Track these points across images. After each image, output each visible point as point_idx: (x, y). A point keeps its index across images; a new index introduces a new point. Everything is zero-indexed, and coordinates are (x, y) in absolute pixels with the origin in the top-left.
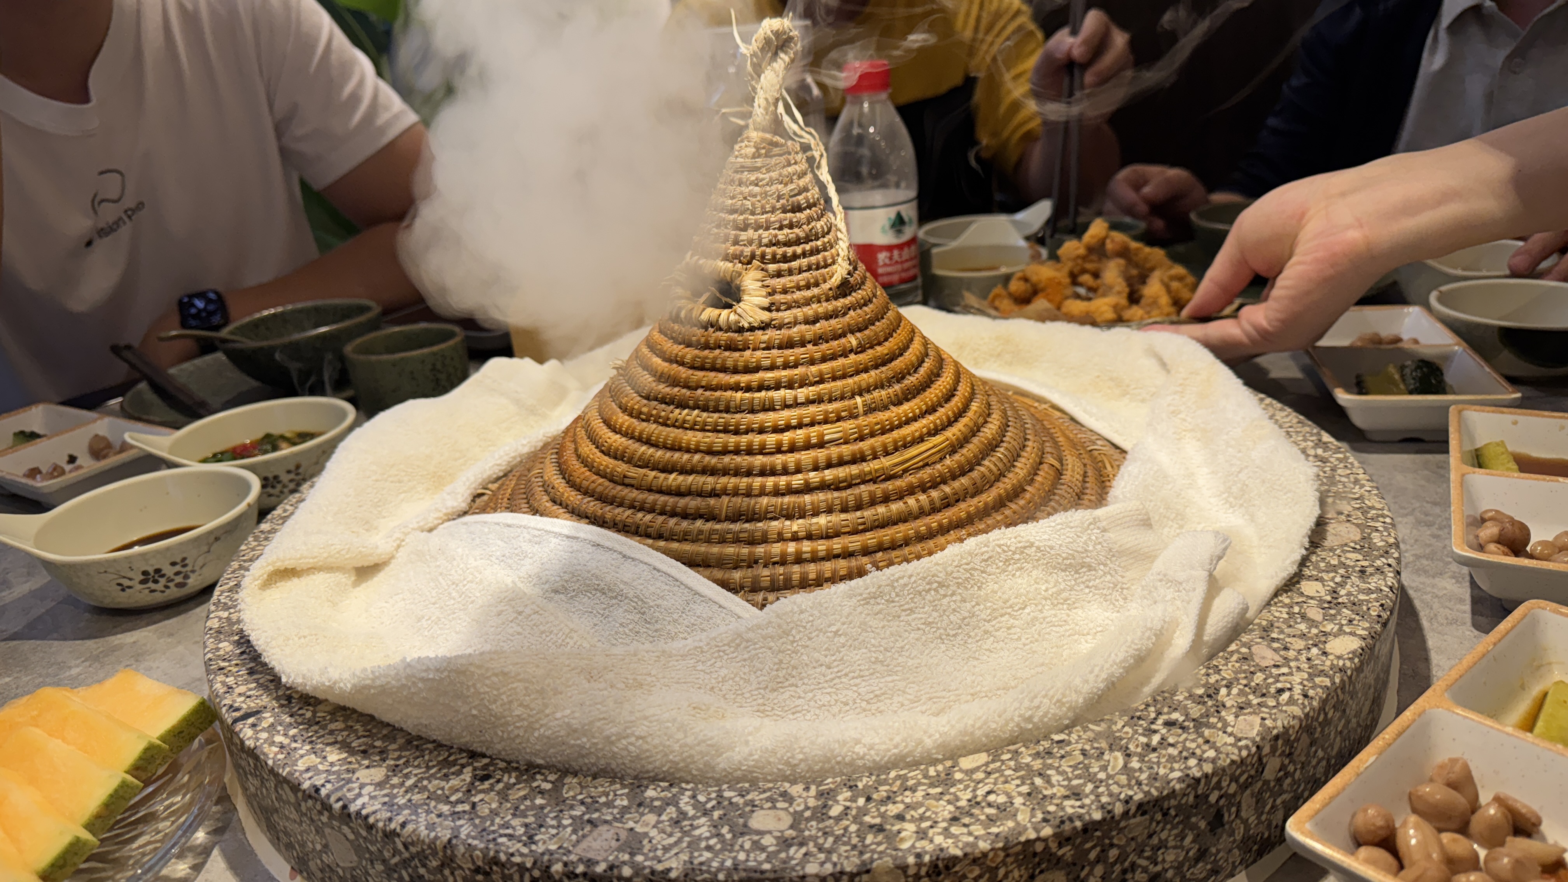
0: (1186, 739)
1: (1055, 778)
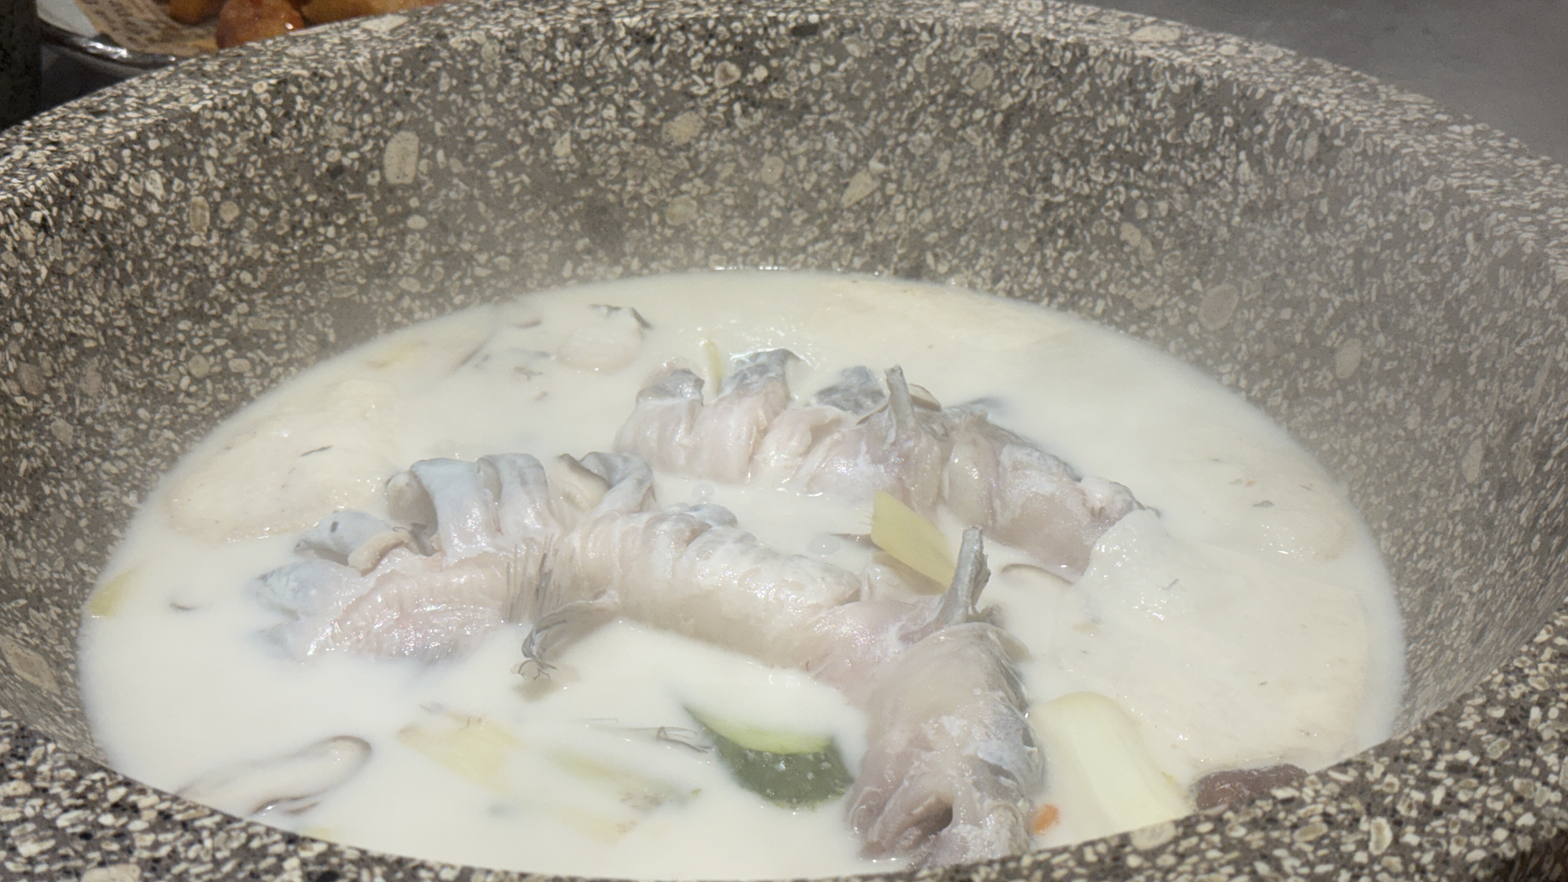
0: (1486, 796)
1: (1288, 863)
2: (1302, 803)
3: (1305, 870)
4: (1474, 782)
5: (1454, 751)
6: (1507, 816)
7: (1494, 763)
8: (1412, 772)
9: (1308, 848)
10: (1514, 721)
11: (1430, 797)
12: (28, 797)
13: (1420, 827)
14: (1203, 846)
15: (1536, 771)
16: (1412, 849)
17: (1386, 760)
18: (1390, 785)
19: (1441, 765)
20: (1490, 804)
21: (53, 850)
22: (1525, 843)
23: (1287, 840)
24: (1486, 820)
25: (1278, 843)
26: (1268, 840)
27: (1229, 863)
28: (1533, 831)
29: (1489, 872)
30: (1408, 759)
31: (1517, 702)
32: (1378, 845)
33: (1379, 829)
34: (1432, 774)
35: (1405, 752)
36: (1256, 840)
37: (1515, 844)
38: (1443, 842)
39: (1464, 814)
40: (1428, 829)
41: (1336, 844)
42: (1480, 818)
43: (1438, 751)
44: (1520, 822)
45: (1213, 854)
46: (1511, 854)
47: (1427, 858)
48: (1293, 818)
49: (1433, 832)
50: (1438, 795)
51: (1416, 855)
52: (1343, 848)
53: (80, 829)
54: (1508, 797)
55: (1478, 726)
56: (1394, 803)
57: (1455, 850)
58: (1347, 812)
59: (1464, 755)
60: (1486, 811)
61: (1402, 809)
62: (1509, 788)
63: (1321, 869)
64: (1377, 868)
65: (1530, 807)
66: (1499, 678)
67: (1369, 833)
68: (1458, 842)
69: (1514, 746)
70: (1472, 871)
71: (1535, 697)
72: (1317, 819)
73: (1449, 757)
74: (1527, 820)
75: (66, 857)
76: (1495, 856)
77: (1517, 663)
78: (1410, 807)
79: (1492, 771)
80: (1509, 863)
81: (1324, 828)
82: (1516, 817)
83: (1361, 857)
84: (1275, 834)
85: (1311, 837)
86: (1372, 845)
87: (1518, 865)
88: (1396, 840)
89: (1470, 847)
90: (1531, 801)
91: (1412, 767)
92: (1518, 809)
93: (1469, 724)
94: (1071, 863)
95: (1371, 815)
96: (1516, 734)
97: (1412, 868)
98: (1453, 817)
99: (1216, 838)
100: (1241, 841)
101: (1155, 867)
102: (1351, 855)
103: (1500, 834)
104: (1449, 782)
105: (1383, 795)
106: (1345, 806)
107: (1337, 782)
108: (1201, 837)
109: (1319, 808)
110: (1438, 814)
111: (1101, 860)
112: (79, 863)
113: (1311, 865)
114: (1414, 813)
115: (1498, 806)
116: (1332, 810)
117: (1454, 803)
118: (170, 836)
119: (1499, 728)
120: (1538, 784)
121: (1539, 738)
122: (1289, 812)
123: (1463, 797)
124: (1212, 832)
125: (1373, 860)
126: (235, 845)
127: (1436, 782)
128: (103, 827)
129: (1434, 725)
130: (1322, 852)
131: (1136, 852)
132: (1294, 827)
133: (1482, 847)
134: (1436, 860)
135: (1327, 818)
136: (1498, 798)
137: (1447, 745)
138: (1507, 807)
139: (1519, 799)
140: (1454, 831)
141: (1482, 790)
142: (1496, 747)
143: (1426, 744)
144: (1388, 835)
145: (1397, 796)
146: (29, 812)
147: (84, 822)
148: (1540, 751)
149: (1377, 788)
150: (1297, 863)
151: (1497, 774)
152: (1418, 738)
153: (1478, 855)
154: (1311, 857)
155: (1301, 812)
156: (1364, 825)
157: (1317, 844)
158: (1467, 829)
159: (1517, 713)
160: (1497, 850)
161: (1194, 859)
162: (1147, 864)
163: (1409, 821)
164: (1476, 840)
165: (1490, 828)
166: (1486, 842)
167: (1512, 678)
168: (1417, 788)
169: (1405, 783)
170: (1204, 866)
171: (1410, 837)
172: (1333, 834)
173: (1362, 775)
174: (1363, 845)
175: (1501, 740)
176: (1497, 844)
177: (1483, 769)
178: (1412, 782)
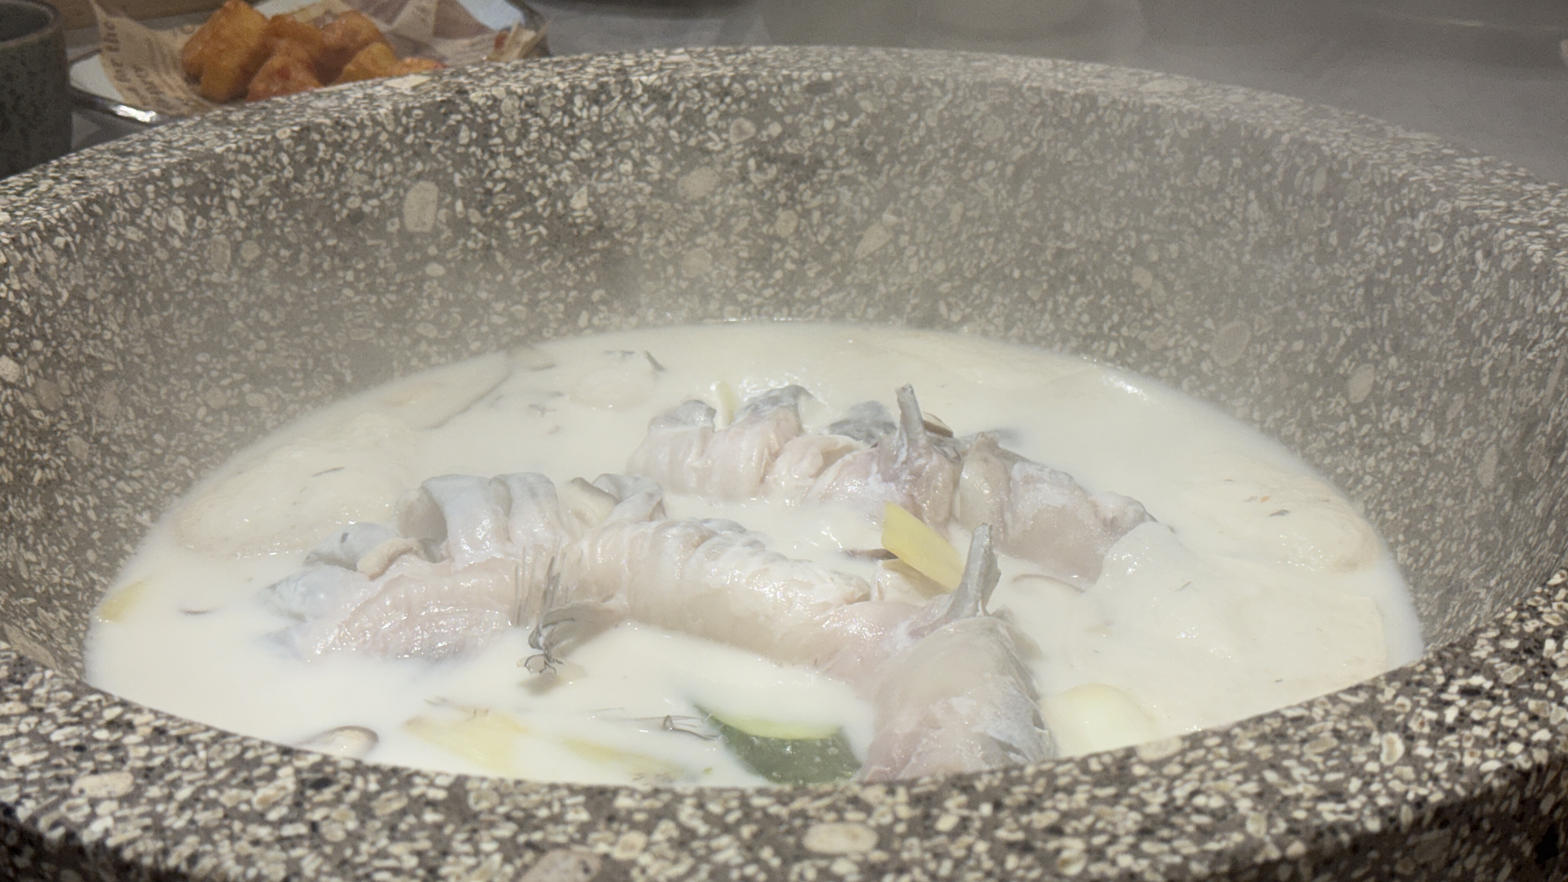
0: (1500, 715)
1: (1298, 772)
2: (1311, 721)
3: (1316, 778)
4: (1488, 703)
5: (1467, 676)
6: (1522, 732)
7: (1508, 687)
8: (1424, 695)
9: (1318, 760)
10: (1529, 651)
11: (1442, 716)
12: (22, 715)
13: (1433, 741)
14: (1210, 757)
15: (1551, 694)
16: (1425, 760)
17: (1397, 684)
18: (1402, 706)
19: (1454, 688)
20: (1504, 721)
21: (46, 761)
22: (1541, 756)
23: (1296, 751)
24: (1501, 735)
25: (1287, 755)
26: (1276, 752)
27: (1237, 772)
28: (1549, 746)
29: (1504, 782)
30: (1420, 684)
31: (1532, 635)
32: (1390, 756)
33: (1391, 743)
34: (1444, 697)
35: (1417, 678)
36: (1265, 752)
37: (1530, 756)
38: (1457, 755)
39: (1477, 730)
40: (1440, 743)
41: (1346, 756)
42: (1494, 734)
43: (1450, 677)
44: (1535, 738)
45: (1220, 764)
46: (1527, 765)
47: (1440, 768)
48: (1302, 734)
49: (1446, 746)
50: (1451, 715)
51: (1429, 765)
52: (1354, 759)
53: (74, 742)
54: (1523, 716)
55: (1490, 655)
56: (1406, 721)
57: (1468, 761)
58: (1358, 728)
59: (1477, 680)
60: (1499, 727)
61: (1414, 726)
62: (1524, 708)
63: (1331, 777)
64: (1388, 776)
65: (1545, 724)
66: (1513, 615)
67: (1380, 747)
68: (1472, 754)
69: (1528, 672)
70: (1487, 779)
71: (1550, 631)
72: (1327, 735)
73: (1462, 682)
74: (1543, 735)
75: (58, 766)
76: (1510, 767)
77: (1530, 602)
78: (1422, 724)
79: (1506, 693)
80: (1525, 775)
81: (1335, 742)
82: (1532, 733)
83: (1372, 767)
84: (1284, 747)
85: (1321, 750)
86: (1383, 757)
87: (1534, 776)
88: (1408, 753)
89: (1484, 758)
90: (1547, 720)
91: (1424, 690)
92: (1534, 726)
93: (1483, 654)
94: (1076, 772)
95: (1381, 730)
96: (1531, 662)
97: (1425, 776)
98: (1467, 733)
99: (1224, 751)
100: (1249, 753)
101: (1161, 775)
102: (1362, 765)
103: (1515, 747)
104: (1463, 703)
105: (1395, 714)
106: (1355, 723)
107: (1348, 703)
108: (1209, 750)
109: (1330, 725)
110: (1451, 730)
111: (1106, 769)
112: (72, 771)
113: (1322, 774)
114: (1426, 730)
115: (1513, 723)
116: (1342, 726)
117: (1467, 720)
118: (164, 749)
119: (1514, 657)
120: (1554, 705)
121: (1554, 665)
122: (1298, 728)
123: (1476, 715)
124: (1220, 745)
125: (1384, 769)
126: (230, 755)
127: (1448, 703)
128: (96, 741)
129: (1447, 655)
130: (1332, 763)
131: (1141, 762)
132: (1303, 741)
133: (1496, 758)
134: (1449, 769)
135: (1337, 733)
136: (1512, 716)
137: (1460, 671)
138: (1522, 724)
139: (1534, 718)
140: (1468, 745)
141: (1496, 710)
142: (1510, 674)
143: (1438, 670)
144: (1400, 748)
145: (1409, 715)
146: (23, 728)
147: (79, 736)
148: (1555, 677)
149: (1388, 708)
150: (1306, 771)
151: (1510, 696)
152: (1430, 666)
153: (1493, 765)
154: (1321, 767)
155: (1311, 729)
156: (1375, 739)
157: (1327, 755)
158: (1480, 743)
159: (1531, 644)
160: (1512, 761)
161: (1201, 768)
162: (1153, 773)
163: (1421, 736)
164: (1490, 752)
165: (1505, 742)
166: (1501, 754)
167: (1525, 615)
168: (1430, 708)
169: (1417, 704)
170: (1211, 775)
171: (1423, 749)
172: (1344, 747)
173: (1373, 698)
174: (1375, 756)
175: (1515, 667)
176: (1513, 756)
177: (1497, 692)
178: (1424, 702)
